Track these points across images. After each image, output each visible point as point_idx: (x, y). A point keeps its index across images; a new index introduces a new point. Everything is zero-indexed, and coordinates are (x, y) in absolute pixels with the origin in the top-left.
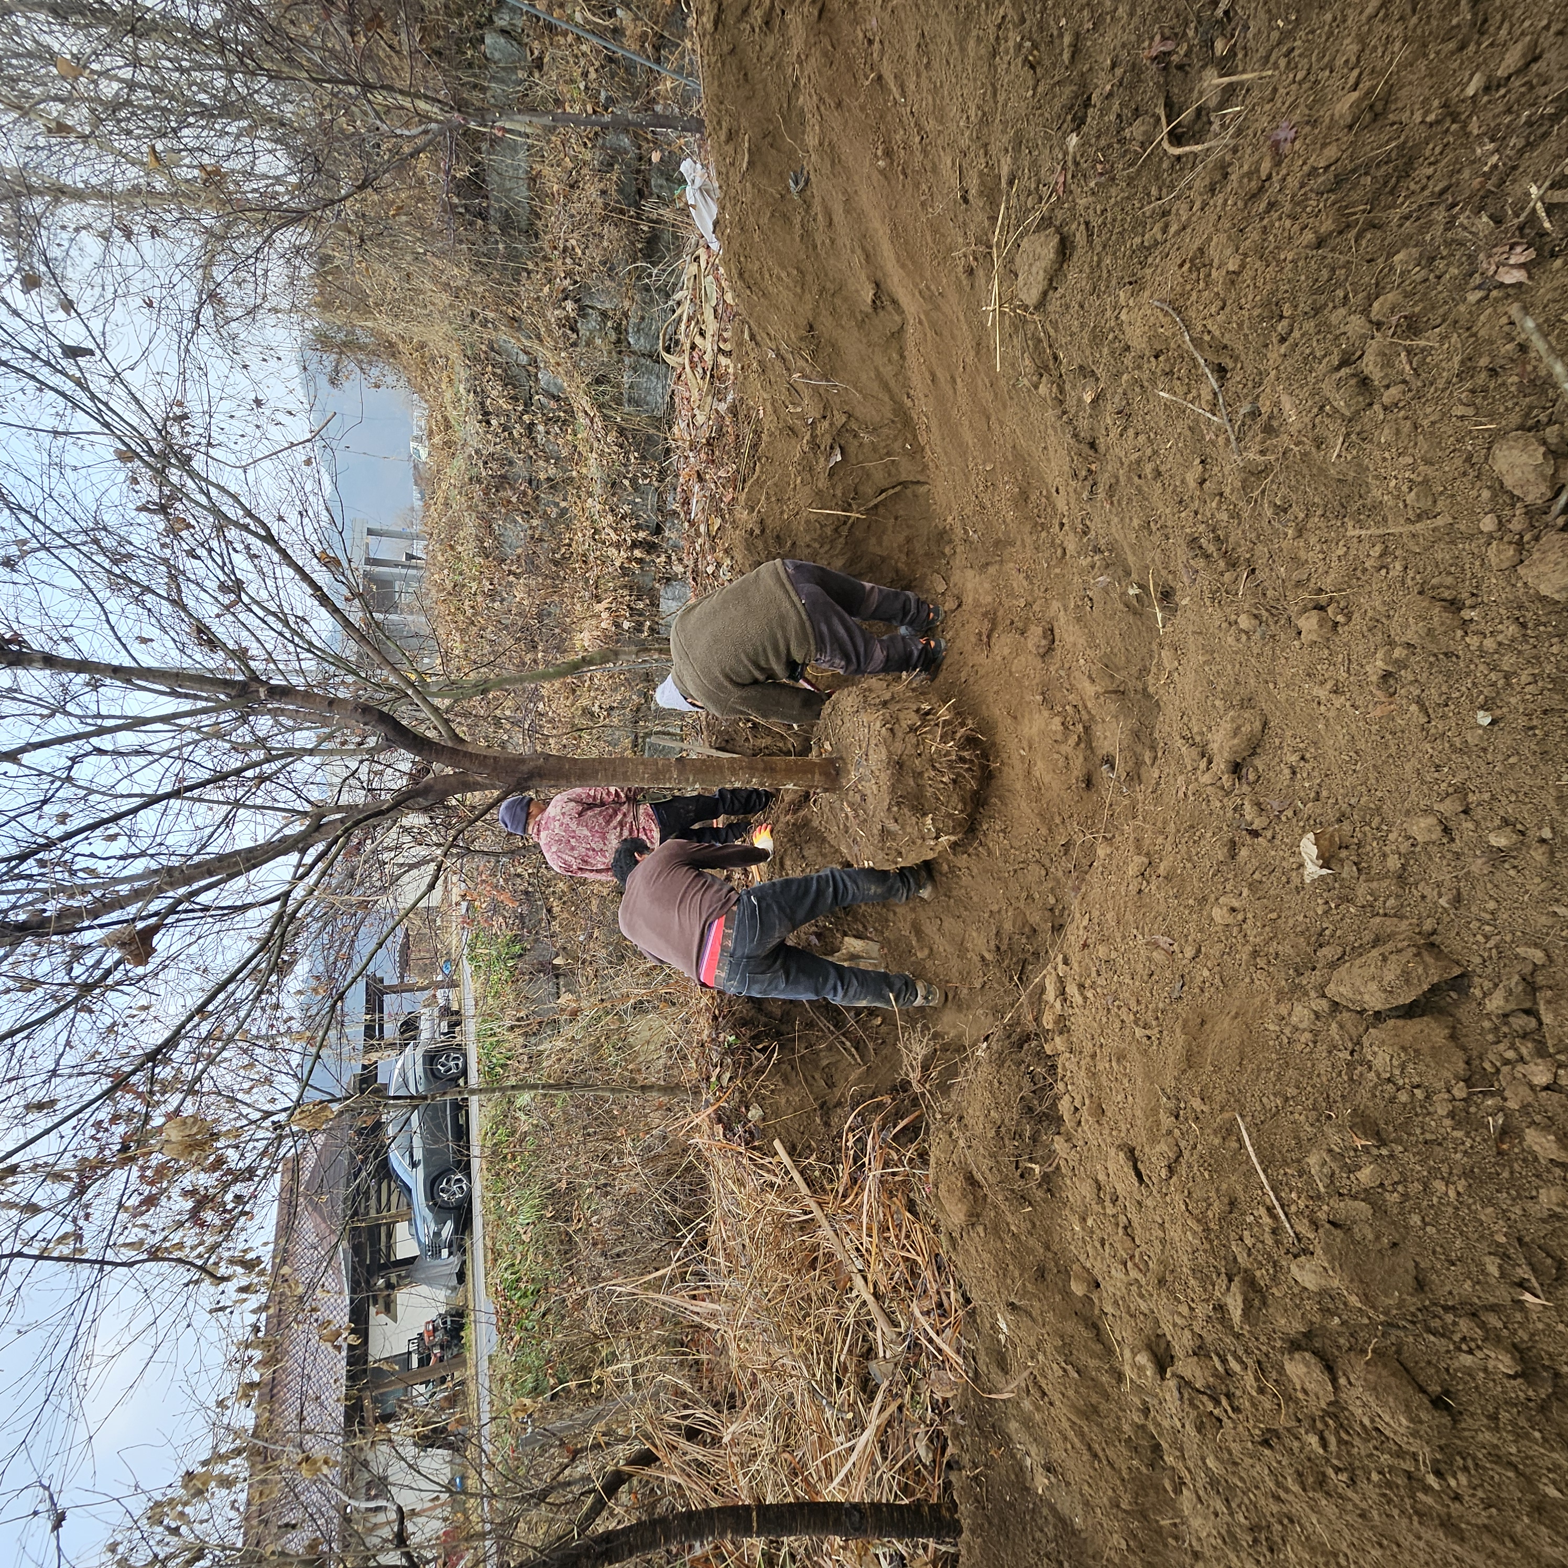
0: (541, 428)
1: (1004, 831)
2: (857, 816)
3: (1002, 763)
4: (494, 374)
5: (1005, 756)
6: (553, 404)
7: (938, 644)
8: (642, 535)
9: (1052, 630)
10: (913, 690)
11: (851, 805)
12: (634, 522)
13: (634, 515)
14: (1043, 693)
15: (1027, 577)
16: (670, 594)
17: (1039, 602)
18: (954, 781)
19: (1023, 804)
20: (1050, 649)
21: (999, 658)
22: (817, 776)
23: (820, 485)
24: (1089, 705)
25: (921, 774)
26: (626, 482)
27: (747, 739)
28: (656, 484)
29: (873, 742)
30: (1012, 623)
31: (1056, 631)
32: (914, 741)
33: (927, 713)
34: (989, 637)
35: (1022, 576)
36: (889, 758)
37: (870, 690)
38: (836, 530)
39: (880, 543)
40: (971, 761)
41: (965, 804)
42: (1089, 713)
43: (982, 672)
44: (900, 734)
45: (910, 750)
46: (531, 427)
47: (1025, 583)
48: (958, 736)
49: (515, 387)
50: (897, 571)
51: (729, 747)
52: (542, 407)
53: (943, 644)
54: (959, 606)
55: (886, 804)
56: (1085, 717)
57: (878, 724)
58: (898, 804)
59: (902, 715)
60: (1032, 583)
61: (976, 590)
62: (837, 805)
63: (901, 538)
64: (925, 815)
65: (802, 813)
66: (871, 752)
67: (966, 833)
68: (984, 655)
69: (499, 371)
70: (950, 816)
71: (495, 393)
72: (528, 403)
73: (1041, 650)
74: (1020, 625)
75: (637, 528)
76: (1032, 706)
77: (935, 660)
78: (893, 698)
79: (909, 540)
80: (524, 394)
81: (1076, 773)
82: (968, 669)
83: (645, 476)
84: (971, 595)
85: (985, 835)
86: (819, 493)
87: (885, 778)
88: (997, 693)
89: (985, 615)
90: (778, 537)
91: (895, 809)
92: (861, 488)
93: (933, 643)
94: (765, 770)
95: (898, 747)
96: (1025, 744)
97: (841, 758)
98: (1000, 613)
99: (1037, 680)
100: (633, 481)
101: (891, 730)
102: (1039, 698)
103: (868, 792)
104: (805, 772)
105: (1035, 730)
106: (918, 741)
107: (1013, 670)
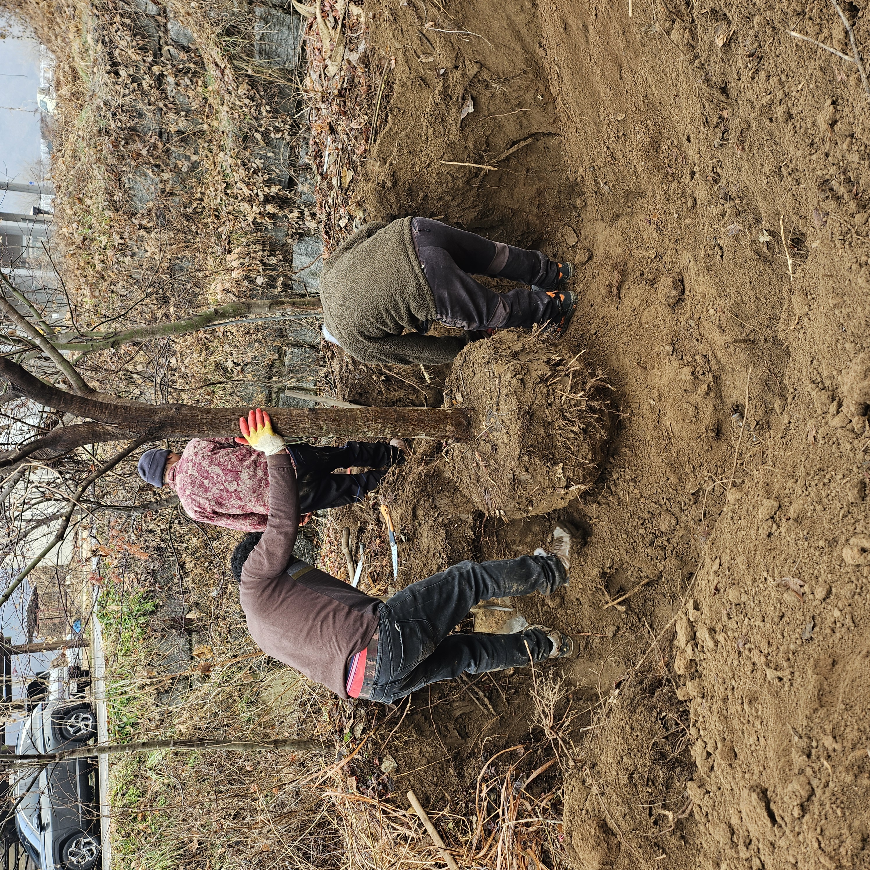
0: (171, 79)
1: (634, 480)
2: (488, 466)
3: (632, 413)
4: (123, 24)
5: (634, 406)
6: (183, 56)
7: (568, 297)
8: (274, 189)
9: (682, 281)
10: (544, 341)
11: (482, 455)
12: (266, 177)
13: (266, 169)
14: (672, 344)
15: (658, 228)
16: (303, 251)
17: (669, 253)
18: (585, 431)
19: (653, 454)
20: (680, 300)
21: (629, 310)
22: (449, 427)
23: (452, 137)
24: (719, 355)
25: (551, 424)
26: (258, 136)
27: (380, 393)
28: (288, 138)
29: (504, 392)
30: (642, 274)
31: (686, 281)
32: (545, 391)
33: (558, 364)
34: (619, 288)
35: (652, 227)
36: (520, 408)
37: (501, 342)
38: (468, 182)
39: (511, 196)
40: (601, 411)
41: (595, 454)
42: (719, 362)
43: (612, 323)
44: (530, 384)
45: (540, 399)
46: (160, 79)
47: (655, 234)
48: (589, 385)
49: (143, 37)
50: (528, 225)
51: (362, 400)
52: (172, 58)
53: (573, 297)
54: (590, 258)
55: (517, 453)
56: (715, 366)
57: (509, 375)
58: (529, 453)
59: (532, 366)
60: (662, 234)
61: (607, 244)
62: (469, 454)
63: (532, 191)
64: (555, 464)
65: (434, 464)
66: (502, 402)
67: (596, 483)
68: (614, 308)
69: (128, 21)
70: (581, 465)
71: (123, 43)
72: (158, 53)
73: (672, 301)
74: (651, 276)
75: (269, 183)
76: (663, 356)
77: (565, 313)
78: (524, 348)
79: (540, 193)
80: (154, 45)
81: (706, 422)
82: (598, 320)
83: (277, 130)
84: (602, 247)
85: (615, 485)
86: (451, 145)
87: (515, 427)
88: (627, 344)
89: (615, 266)
90: (410, 189)
91: (526, 458)
92: (493, 140)
93: (562, 297)
94: (397, 420)
95: (528, 397)
96: (655, 394)
97: (473, 409)
98: (631, 264)
99: (667, 331)
100: (265, 135)
101: (522, 380)
102: (669, 348)
103: (499, 442)
104: (438, 422)
105: (665, 379)
106: (548, 391)
107: (643, 321)
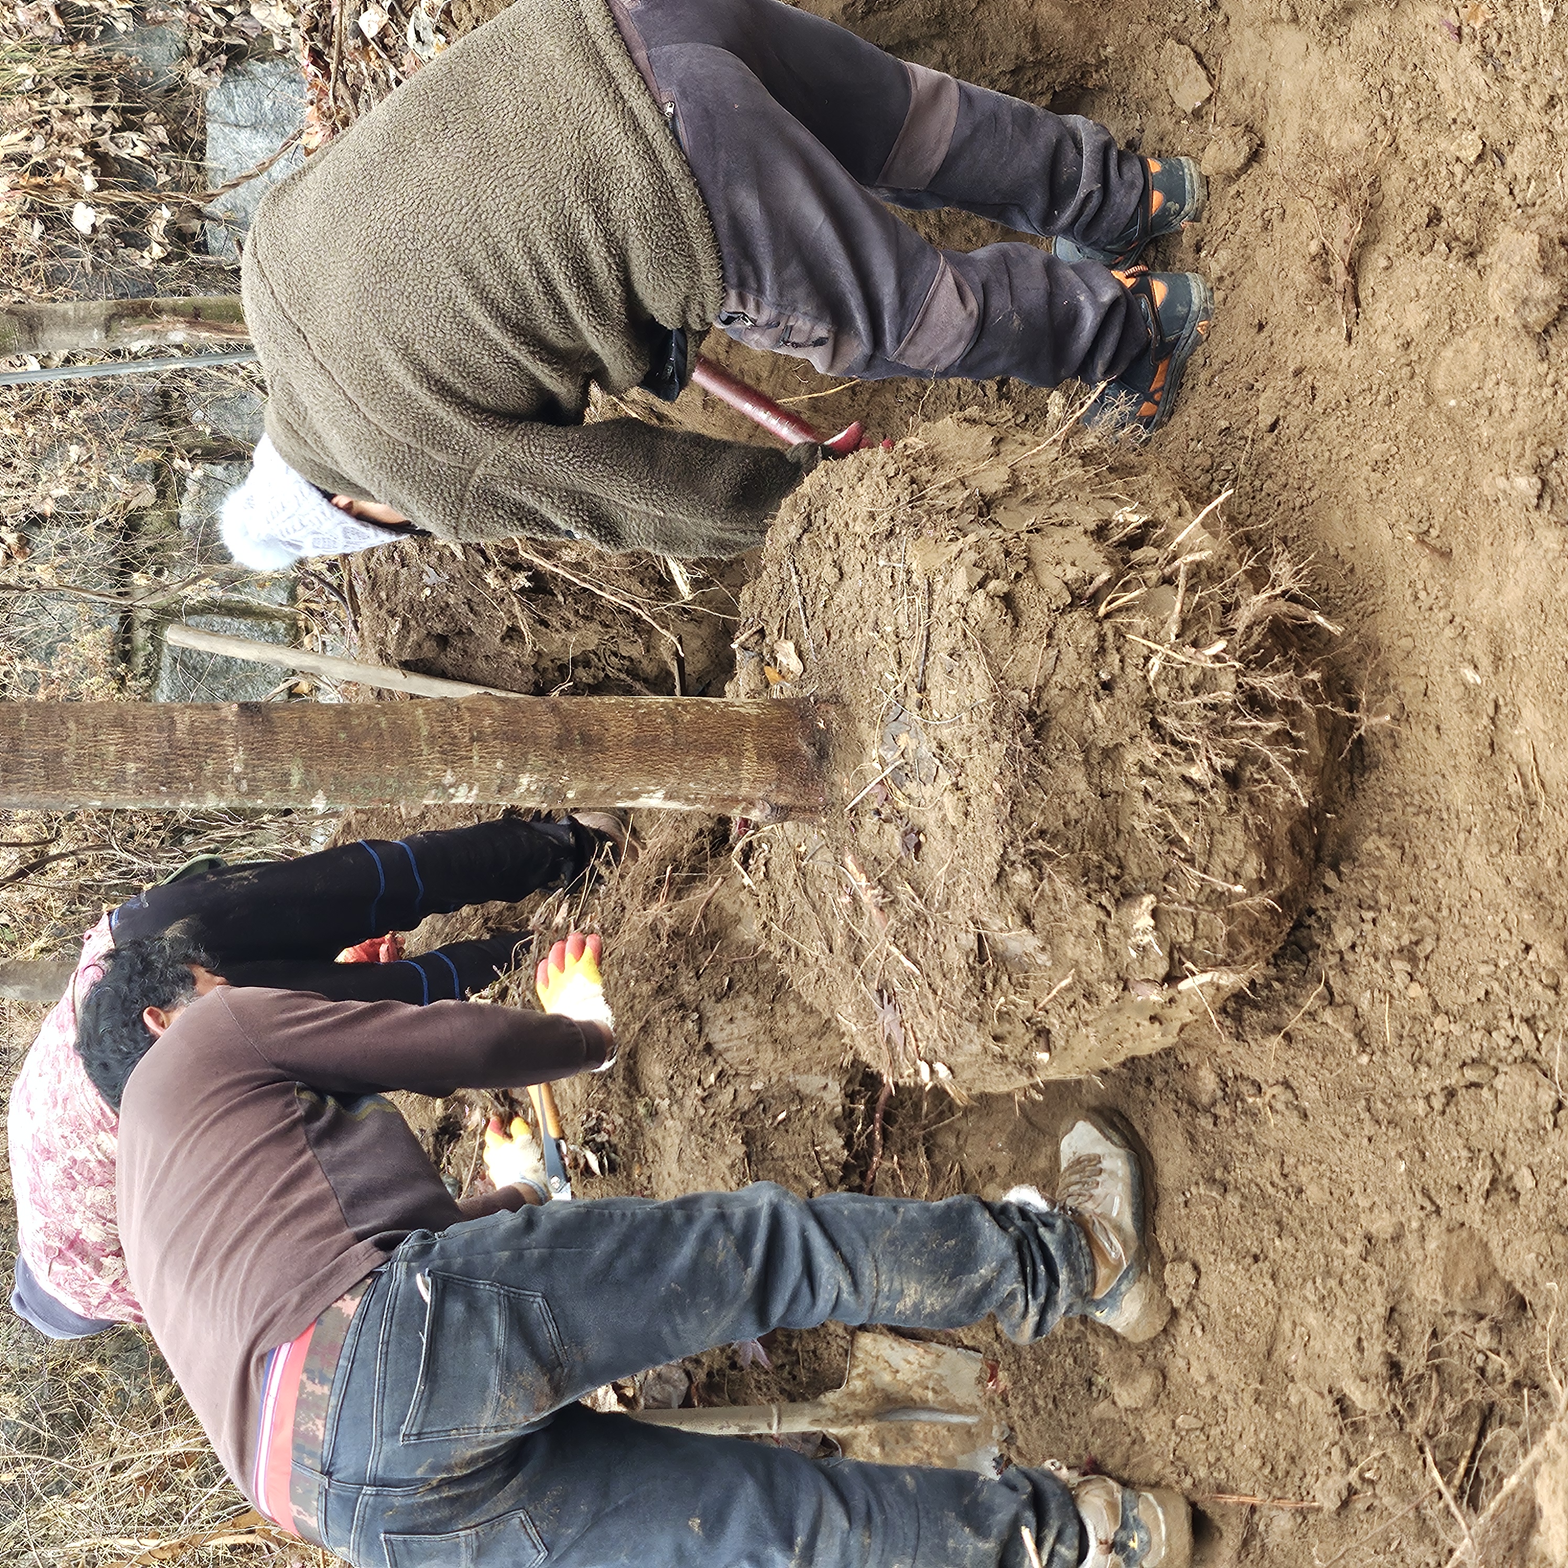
1: (1409, 953)
2: (890, 904)
3: (1402, 715)
5: (1410, 687)
7: (1179, 292)
10: (1086, 458)
11: (869, 865)
14: (1539, 469)
15: (1486, 56)
16: (243, 111)
17: (1527, 145)
18: (1232, 779)
19: (1475, 858)
21: (1387, 344)
22: (749, 766)
25: (1111, 754)
27: (513, 634)
29: (943, 642)
30: (1435, 218)
32: (1088, 638)
33: (1135, 541)
34: (1354, 268)
35: (1468, 52)
36: (1000, 701)
37: (935, 460)
40: (1290, 708)
41: (1270, 859)
43: (1329, 391)
44: (1036, 616)
45: (1072, 668)
47: (1478, 77)
48: (1242, 619)
50: (1035, 35)
53: (1197, 291)
54: (1255, 156)
55: (991, 858)
57: (961, 580)
58: (1034, 861)
59: (1043, 548)
60: (1501, 77)
61: (1311, 107)
62: (822, 863)
64: (1127, 896)
65: (700, 895)
66: (936, 677)
67: (1276, 960)
68: (1336, 335)
70: (1217, 899)
73: (1537, 316)
74: (1464, 226)
76: (1506, 513)
78: (1014, 485)
82: (1281, 381)
84: (1294, 118)
85: (1344, 968)
87: (985, 768)
88: (1381, 466)
89: (1341, 190)
91: (1022, 878)
93: (1160, 290)
94: (562, 743)
95: (1030, 660)
96: (1479, 647)
97: (836, 700)
98: (1395, 183)
99: (1521, 421)
101: (1008, 600)
102: (1526, 485)
103: (930, 820)
104: (710, 749)
105: (1513, 595)
106: (1102, 638)
107: (1439, 384)
